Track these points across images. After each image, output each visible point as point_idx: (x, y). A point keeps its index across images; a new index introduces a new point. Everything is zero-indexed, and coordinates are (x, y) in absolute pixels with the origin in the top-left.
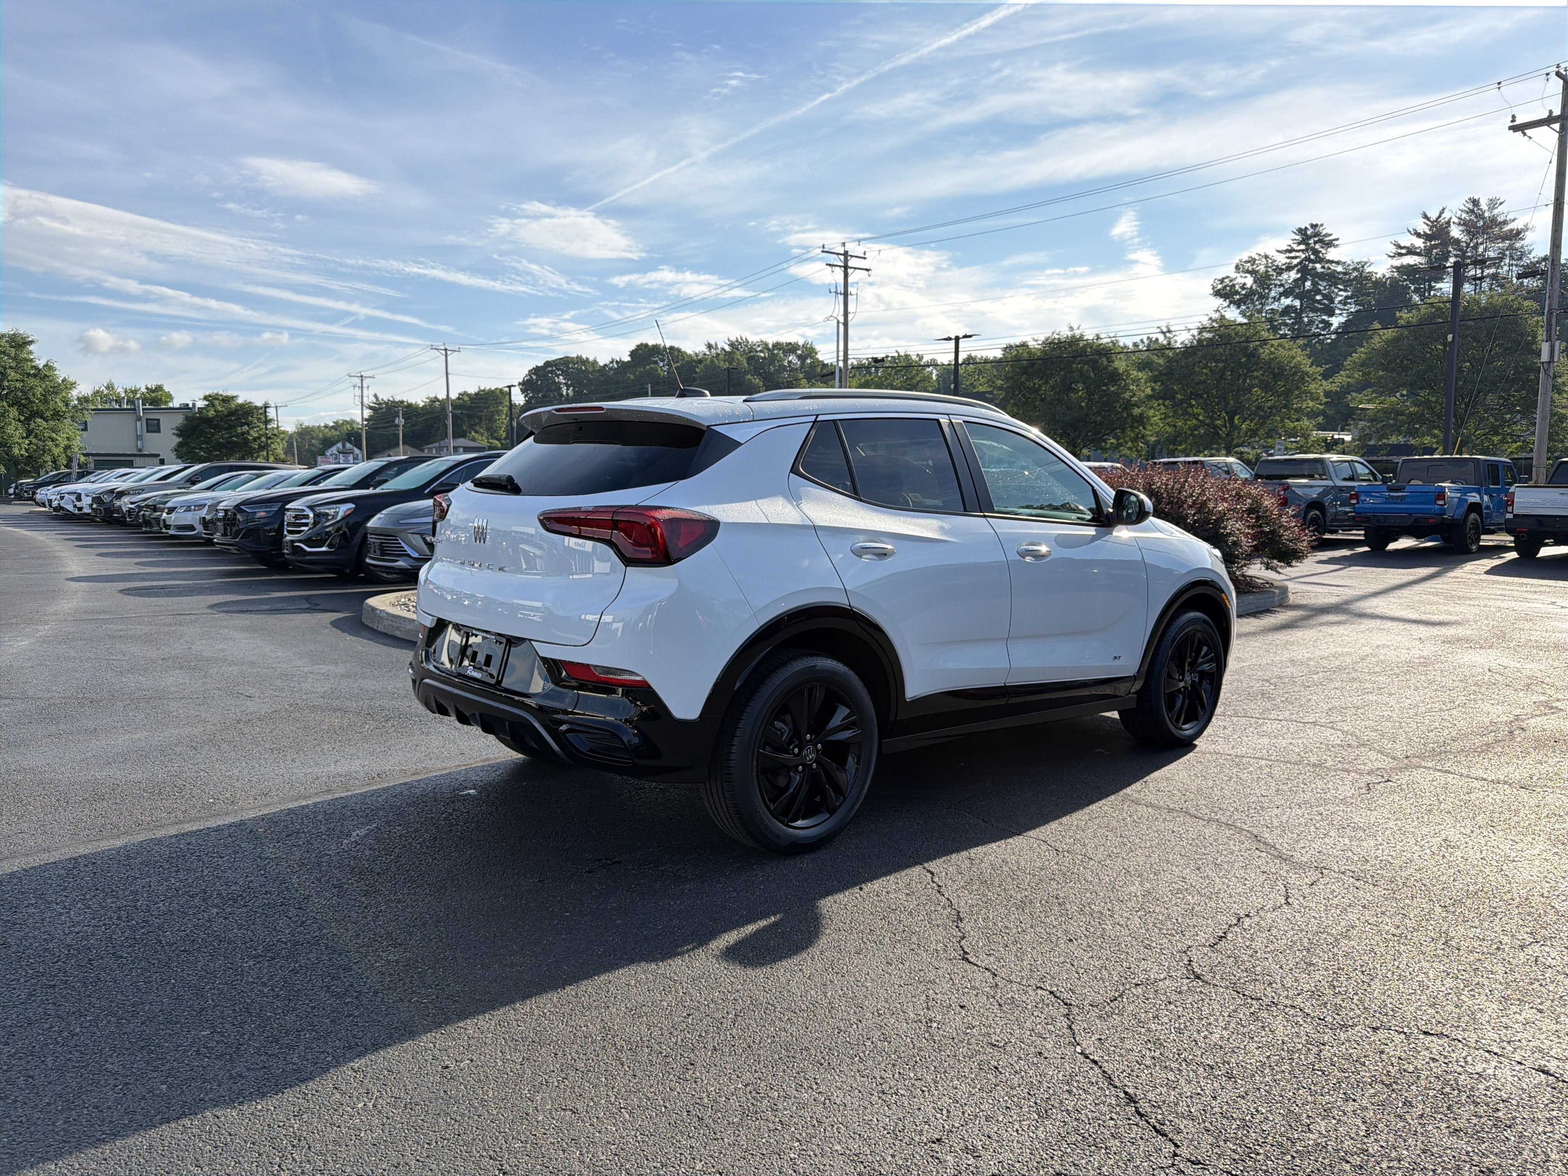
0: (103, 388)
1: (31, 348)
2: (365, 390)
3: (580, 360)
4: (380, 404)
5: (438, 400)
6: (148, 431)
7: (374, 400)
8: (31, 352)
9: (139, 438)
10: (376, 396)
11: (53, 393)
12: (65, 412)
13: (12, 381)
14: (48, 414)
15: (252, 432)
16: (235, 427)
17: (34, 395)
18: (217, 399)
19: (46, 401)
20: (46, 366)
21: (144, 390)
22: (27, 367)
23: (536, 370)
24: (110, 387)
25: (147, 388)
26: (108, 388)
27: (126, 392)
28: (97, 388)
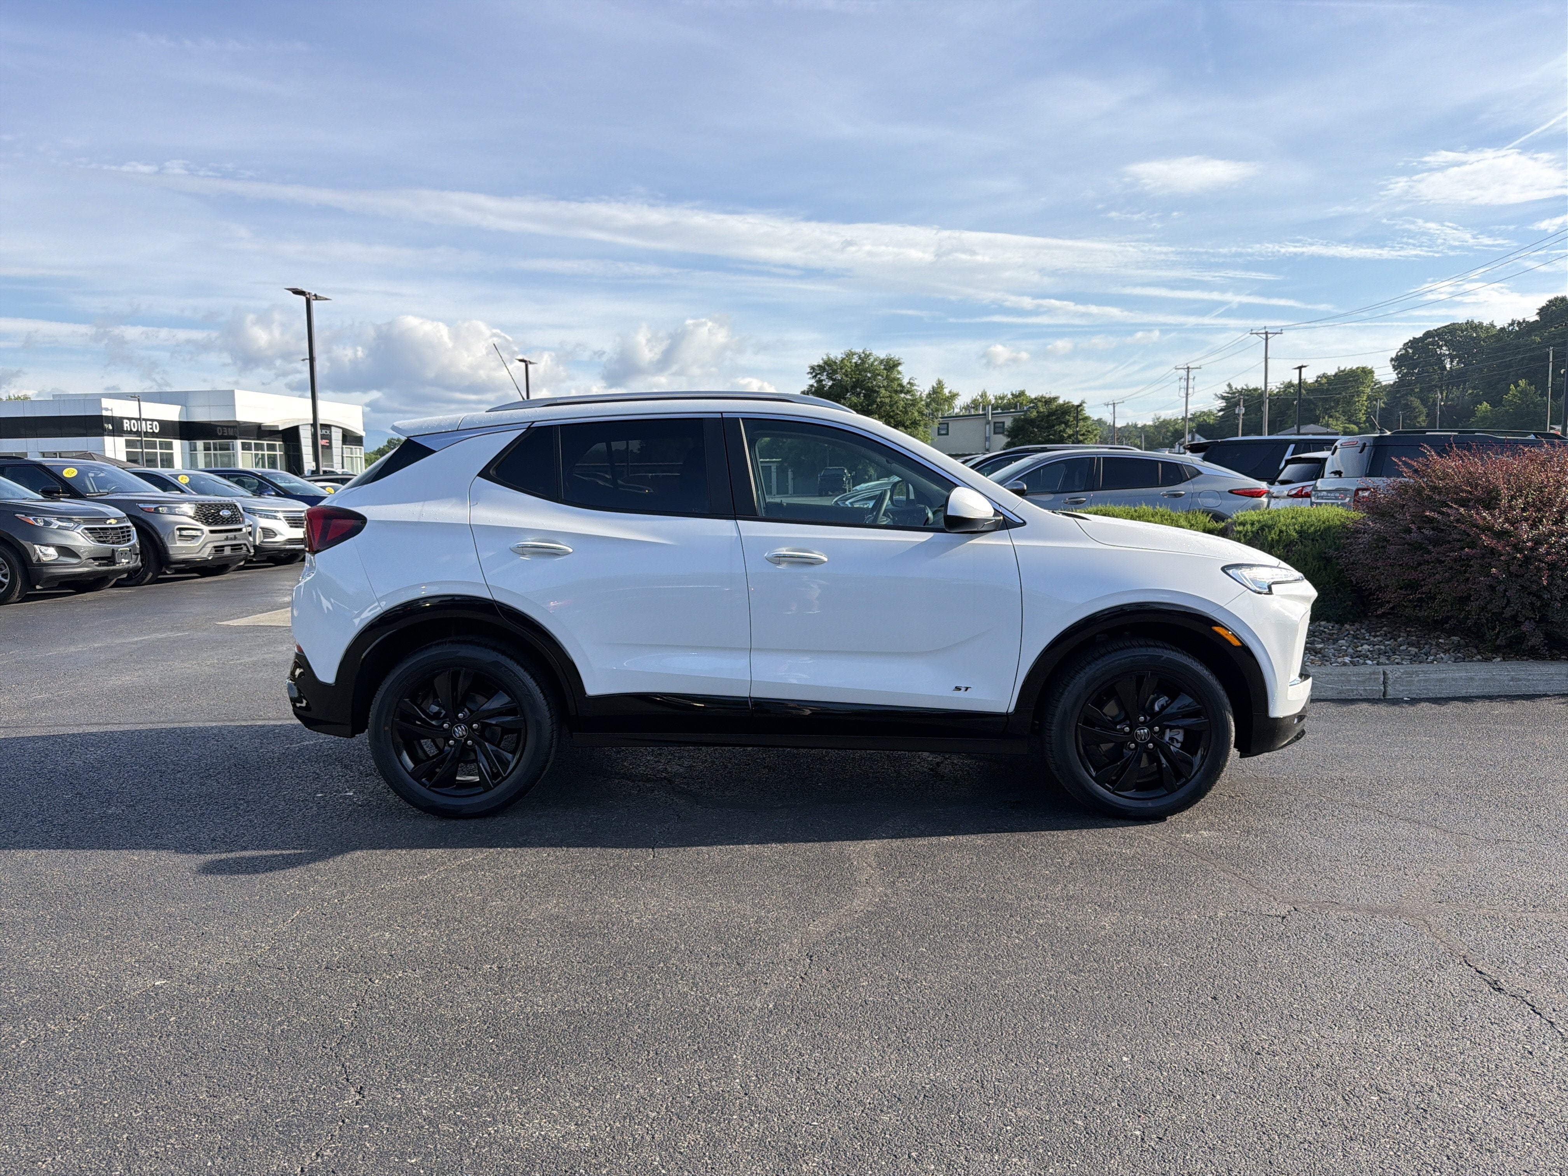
0: (979, 397)
1: (900, 368)
2: (1191, 381)
3: (1471, 326)
4: (1234, 393)
5: (1293, 386)
6: (995, 433)
7: (1228, 389)
8: (899, 373)
9: (987, 439)
10: (1229, 385)
11: (911, 405)
12: (920, 421)
13: (883, 397)
14: (908, 423)
15: (1067, 430)
16: (1054, 426)
17: (897, 408)
18: (1040, 401)
19: (906, 412)
20: (909, 383)
21: (1010, 396)
22: (895, 385)
23: (1414, 343)
24: (984, 395)
25: (1012, 395)
26: (982, 396)
27: (996, 399)
28: (974, 397)
